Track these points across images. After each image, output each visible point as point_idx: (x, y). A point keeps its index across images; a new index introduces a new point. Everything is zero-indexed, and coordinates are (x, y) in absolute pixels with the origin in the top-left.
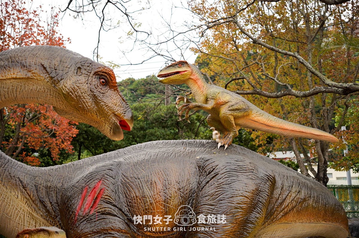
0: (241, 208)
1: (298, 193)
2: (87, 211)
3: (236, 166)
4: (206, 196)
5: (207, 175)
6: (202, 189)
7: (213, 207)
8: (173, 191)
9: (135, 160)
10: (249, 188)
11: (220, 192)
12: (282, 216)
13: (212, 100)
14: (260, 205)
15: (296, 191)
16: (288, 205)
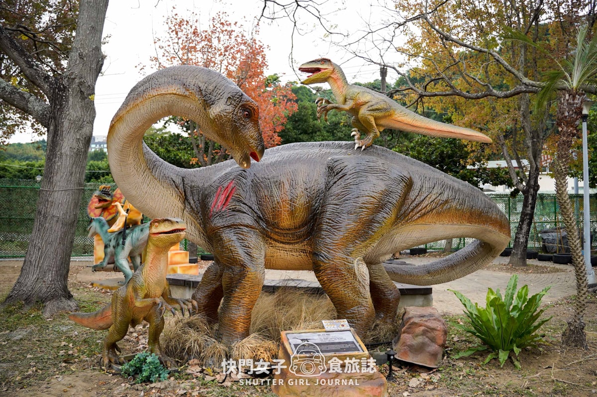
0: (366, 208)
1: (439, 195)
2: (220, 208)
3: (366, 167)
4: (332, 196)
5: (335, 176)
6: (329, 189)
7: (338, 207)
8: (299, 190)
9: (269, 162)
10: (376, 189)
11: (346, 192)
12: (419, 217)
13: (350, 101)
14: (389, 206)
15: (437, 193)
16: (426, 206)
